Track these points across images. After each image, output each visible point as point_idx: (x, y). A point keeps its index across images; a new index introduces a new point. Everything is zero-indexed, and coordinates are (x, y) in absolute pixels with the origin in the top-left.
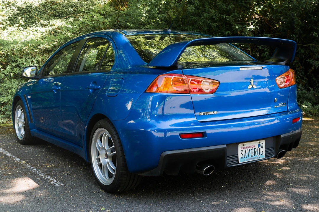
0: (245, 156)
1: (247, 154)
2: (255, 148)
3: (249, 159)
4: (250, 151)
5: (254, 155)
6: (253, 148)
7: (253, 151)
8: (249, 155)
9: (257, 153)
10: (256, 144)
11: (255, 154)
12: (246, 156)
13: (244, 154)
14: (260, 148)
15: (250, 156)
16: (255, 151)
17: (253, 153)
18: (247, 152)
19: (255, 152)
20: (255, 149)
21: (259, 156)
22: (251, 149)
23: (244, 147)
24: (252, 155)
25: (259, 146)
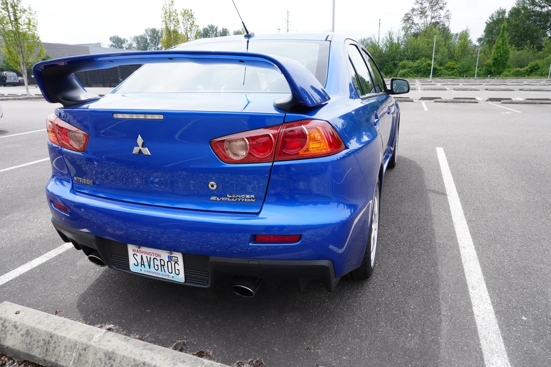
0: (141, 264)
1: (146, 264)
2: (161, 260)
3: (150, 272)
4: (152, 261)
5: (160, 270)
6: (158, 258)
7: (157, 263)
8: (149, 266)
9: (166, 267)
10: (163, 254)
11: (163, 269)
12: (144, 265)
13: (139, 261)
15: (152, 269)
16: (163, 264)
17: (157, 265)
18: (145, 260)
19: (161, 265)
20: (162, 262)
21: (172, 275)
22: (152, 257)
23: (139, 250)
24: (157, 268)
25: (170, 258)
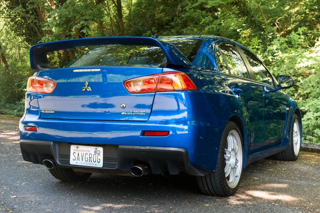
0: (78, 159)
1: (80, 158)
3: (82, 163)
4: (84, 155)
5: (88, 161)
7: (88, 156)
8: (82, 159)
9: (92, 159)
10: (91, 149)
11: (90, 160)
13: (77, 157)
14: (97, 155)
15: (84, 161)
17: (87, 158)
18: (80, 155)
19: (90, 158)
20: (91, 155)
21: (95, 163)
22: (85, 153)
23: (77, 149)
24: (86, 160)
